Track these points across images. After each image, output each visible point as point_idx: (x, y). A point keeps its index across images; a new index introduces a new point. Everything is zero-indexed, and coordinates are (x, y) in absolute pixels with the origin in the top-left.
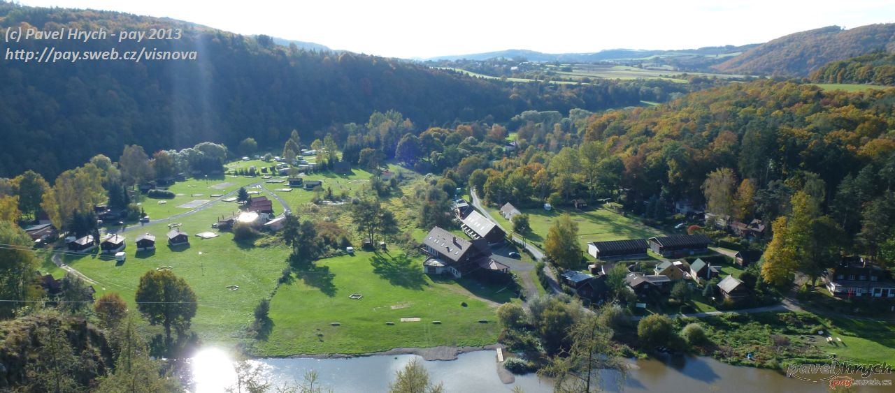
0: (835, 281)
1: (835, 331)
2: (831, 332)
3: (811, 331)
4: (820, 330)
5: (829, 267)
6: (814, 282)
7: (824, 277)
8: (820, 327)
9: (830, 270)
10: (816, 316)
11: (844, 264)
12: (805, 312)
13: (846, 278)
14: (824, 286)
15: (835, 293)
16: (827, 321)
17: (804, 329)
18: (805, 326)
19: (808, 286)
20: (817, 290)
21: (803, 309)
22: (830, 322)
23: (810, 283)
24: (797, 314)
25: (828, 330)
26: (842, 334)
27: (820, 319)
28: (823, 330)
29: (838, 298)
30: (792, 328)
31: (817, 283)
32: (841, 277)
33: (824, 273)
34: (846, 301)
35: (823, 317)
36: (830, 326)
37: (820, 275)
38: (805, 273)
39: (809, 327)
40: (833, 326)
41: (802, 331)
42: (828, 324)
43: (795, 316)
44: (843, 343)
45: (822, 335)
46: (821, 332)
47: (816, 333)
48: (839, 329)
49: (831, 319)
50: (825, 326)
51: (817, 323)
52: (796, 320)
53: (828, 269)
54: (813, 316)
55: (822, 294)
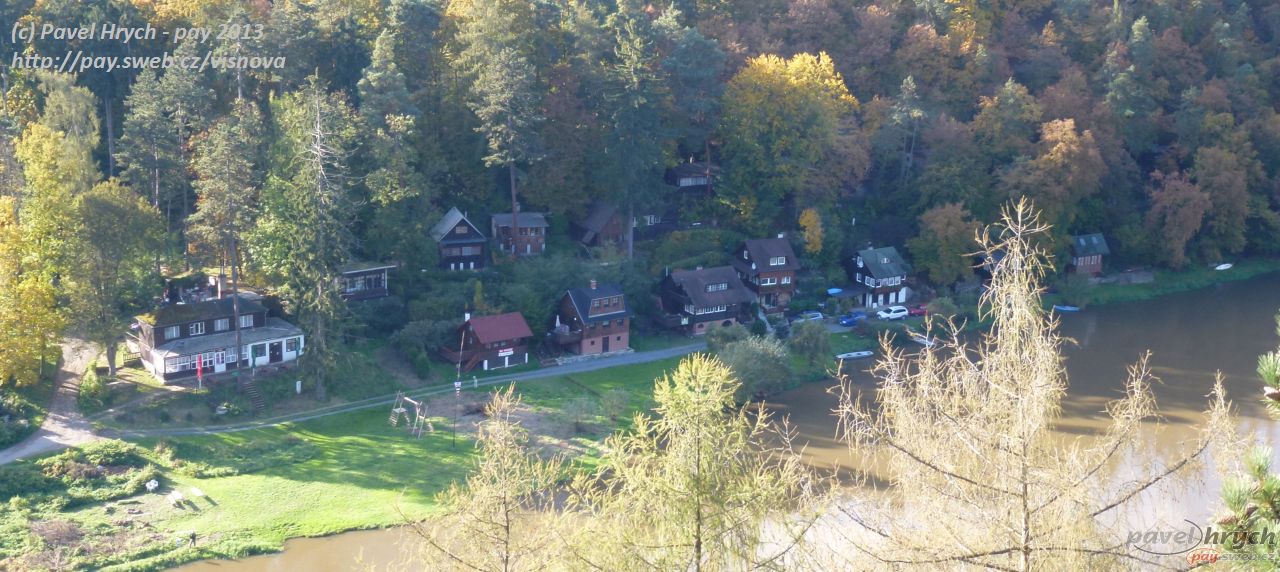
0: (160, 342)
1: (186, 474)
2: (174, 479)
3: (129, 488)
4: (148, 480)
5: (141, 312)
6: (111, 358)
7: (135, 340)
8: (147, 471)
9: (145, 321)
10: (132, 445)
11: (174, 297)
12: (104, 441)
13: (185, 333)
14: (136, 364)
15: (168, 377)
16: (162, 452)
17: (109, 485)
18: (111, 479)
19: (100, 371)
20: (120, 377)
21: (100, 433)
22: (169, 453)
23: (103, 362)
24: (86, 451)
25: (167, 475)
26: (201, 476)
27: (144, 452)
28: (158, 477)
29: (175, 388)
30: (80, 493)
31: (120, 359)
32: (173, 332)
33: (133, 331)
34: (195, 391)
35: (149, 443)
36: (170, 464)
37: (122, 338)
38: (88, 340)
39: (121, 477)
40: (177, 461)
41: (106, 492)
42: (165, 459)
43: (82, 458)
44: (207, 498)
45: (157, 491)
46: (152, 485)
47: (141, 490)
48: (192, 466)
49: (170, 444)
50: (158, 466)
51: (138, 463)
52: (87, 469)
53: (138, 318)
54: (125, 447)
55: (135, 385)
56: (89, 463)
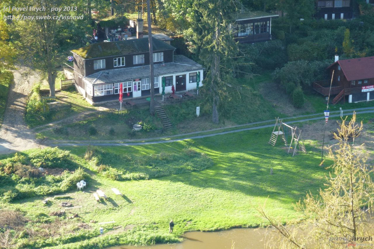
0: (90, 72)
1: (108, 176)
2: (99, 180)
3: (63, 186)
4: (79, 181)
5: (76, 47)
6: (52, 83)
7: (71, 70)
8: (77, 173)
9: (79, 54)
10: (67, 152)
11: (101, 36)
12: (45, 149)
13: (109, 65)
14: (71, 88)
15: (96, 99)
16: (90, 158)
17: (48, 183)
18: (49, 178)
19: (43, 93)
20: (58, 98)
21: (41, 142)
22: (95, 160)
23: (45, 86)
24: (30, 155)
25: (94, 177)
26: (120, 179)
27: (76, 159)
28: (86, 179)
29: (101, 109)
30: (25, 188)
31: (58, 84)
32: (101, 64)
33: (68, 62)
34: (117, 112)
35: (80, 152)
36: (95, 168)
37: (60, 68)
38: (34, 68)
39: (57, 177)
40: (101, 166)
41: (45, 189)
42: (92, 165)
43: (27, 161)
44: (124, 197)
45: (85, 189)
46: (81, 184)
47: (72, 188)
48: (113, 171)
49: (96, 153)
50: (86, 170)
51: (72, 167)
52: (31, 169)
53: (74, 52)
54: (61, 154)
55: (70, 105)
56: (32, 165)
